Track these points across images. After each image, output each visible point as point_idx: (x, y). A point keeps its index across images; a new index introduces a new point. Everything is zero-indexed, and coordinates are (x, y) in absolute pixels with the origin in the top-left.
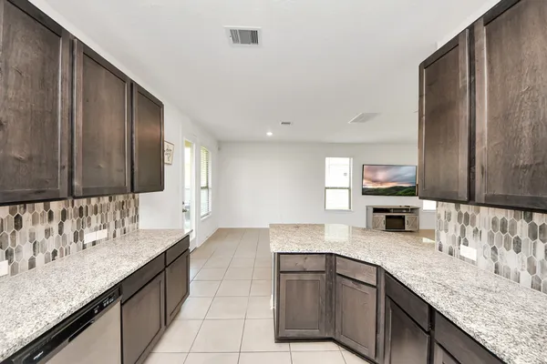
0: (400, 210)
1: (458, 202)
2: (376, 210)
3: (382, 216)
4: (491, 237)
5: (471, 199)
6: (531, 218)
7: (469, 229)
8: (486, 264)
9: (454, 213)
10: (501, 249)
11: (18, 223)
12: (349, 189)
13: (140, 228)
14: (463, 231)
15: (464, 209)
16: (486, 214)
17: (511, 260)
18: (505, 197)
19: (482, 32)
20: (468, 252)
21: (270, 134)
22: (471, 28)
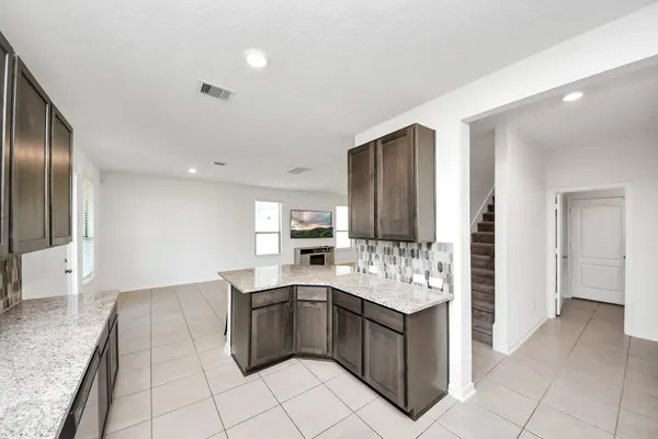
0: (320, 250)
1: (367, 239)
2: (304, 252)
3: (308, 256)
4: (383, 258)
5: (376, 238)
6: (398, 246)
7: (373, 255)
8: (381, 275)
9: (366, 246)
10: (388, 264)
12: (279, 233)
13: (24, 298)
14: (370, 258)
15: (371, 243)
16: (381, 245)
17: (392, 269)
18: (390, 235)
19: (380, 146)
20: (373, 269)
21: (192, 171)
22: (375, 141)
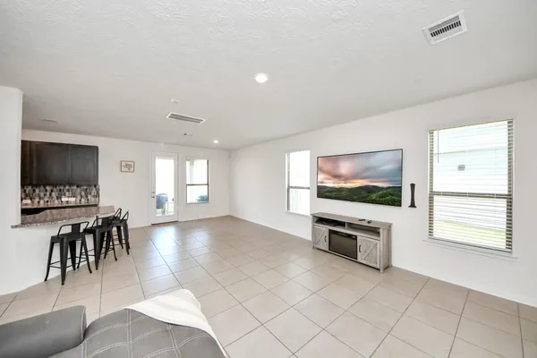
3: (324, 230)
11: (34, 191)
12: (310, 188)
